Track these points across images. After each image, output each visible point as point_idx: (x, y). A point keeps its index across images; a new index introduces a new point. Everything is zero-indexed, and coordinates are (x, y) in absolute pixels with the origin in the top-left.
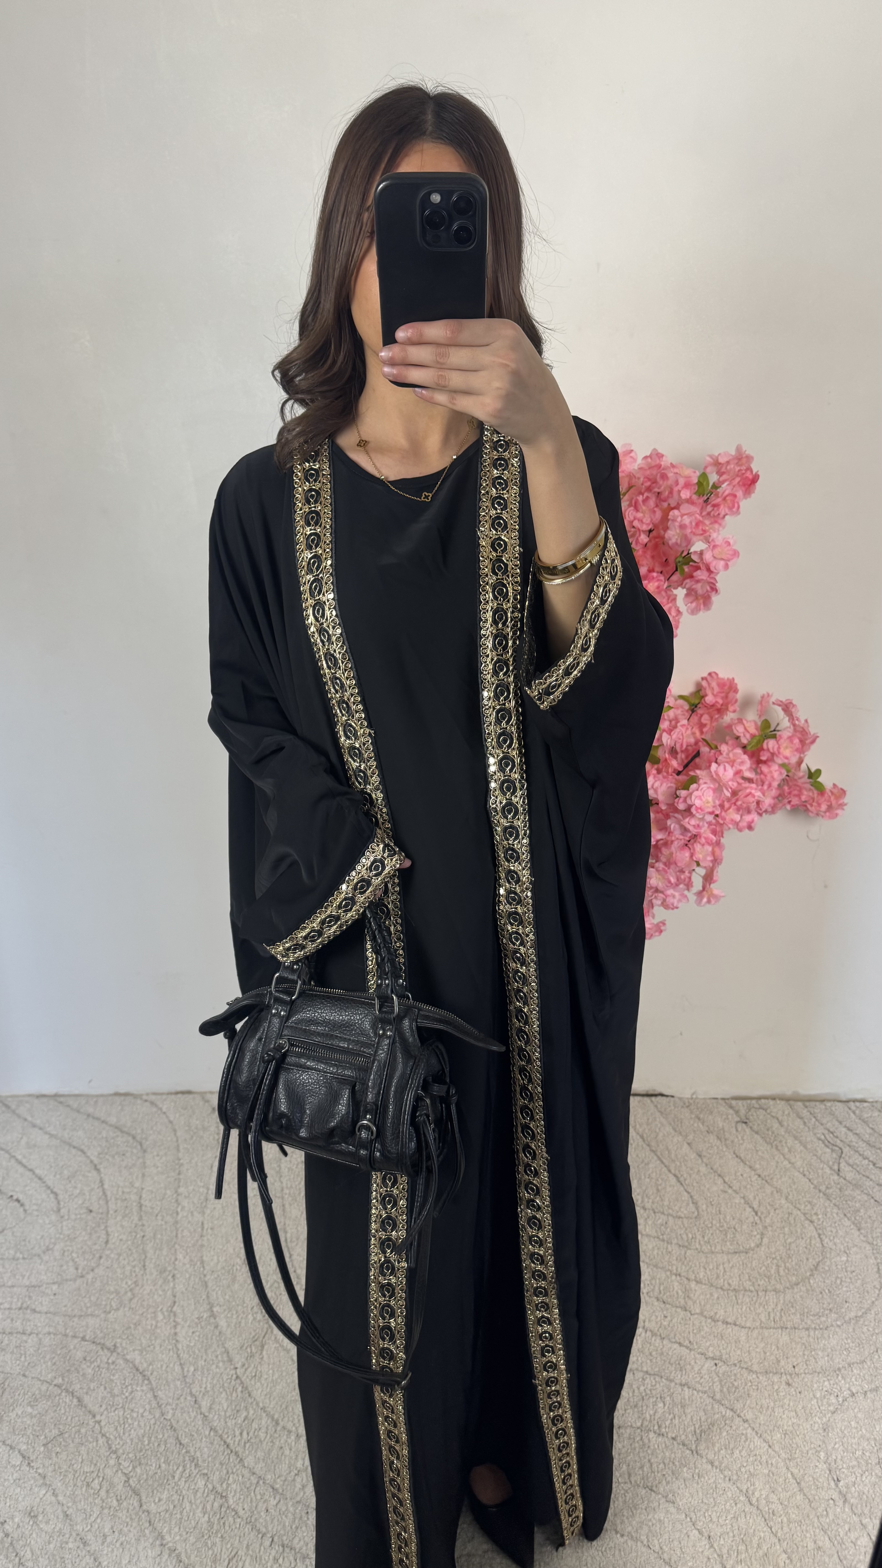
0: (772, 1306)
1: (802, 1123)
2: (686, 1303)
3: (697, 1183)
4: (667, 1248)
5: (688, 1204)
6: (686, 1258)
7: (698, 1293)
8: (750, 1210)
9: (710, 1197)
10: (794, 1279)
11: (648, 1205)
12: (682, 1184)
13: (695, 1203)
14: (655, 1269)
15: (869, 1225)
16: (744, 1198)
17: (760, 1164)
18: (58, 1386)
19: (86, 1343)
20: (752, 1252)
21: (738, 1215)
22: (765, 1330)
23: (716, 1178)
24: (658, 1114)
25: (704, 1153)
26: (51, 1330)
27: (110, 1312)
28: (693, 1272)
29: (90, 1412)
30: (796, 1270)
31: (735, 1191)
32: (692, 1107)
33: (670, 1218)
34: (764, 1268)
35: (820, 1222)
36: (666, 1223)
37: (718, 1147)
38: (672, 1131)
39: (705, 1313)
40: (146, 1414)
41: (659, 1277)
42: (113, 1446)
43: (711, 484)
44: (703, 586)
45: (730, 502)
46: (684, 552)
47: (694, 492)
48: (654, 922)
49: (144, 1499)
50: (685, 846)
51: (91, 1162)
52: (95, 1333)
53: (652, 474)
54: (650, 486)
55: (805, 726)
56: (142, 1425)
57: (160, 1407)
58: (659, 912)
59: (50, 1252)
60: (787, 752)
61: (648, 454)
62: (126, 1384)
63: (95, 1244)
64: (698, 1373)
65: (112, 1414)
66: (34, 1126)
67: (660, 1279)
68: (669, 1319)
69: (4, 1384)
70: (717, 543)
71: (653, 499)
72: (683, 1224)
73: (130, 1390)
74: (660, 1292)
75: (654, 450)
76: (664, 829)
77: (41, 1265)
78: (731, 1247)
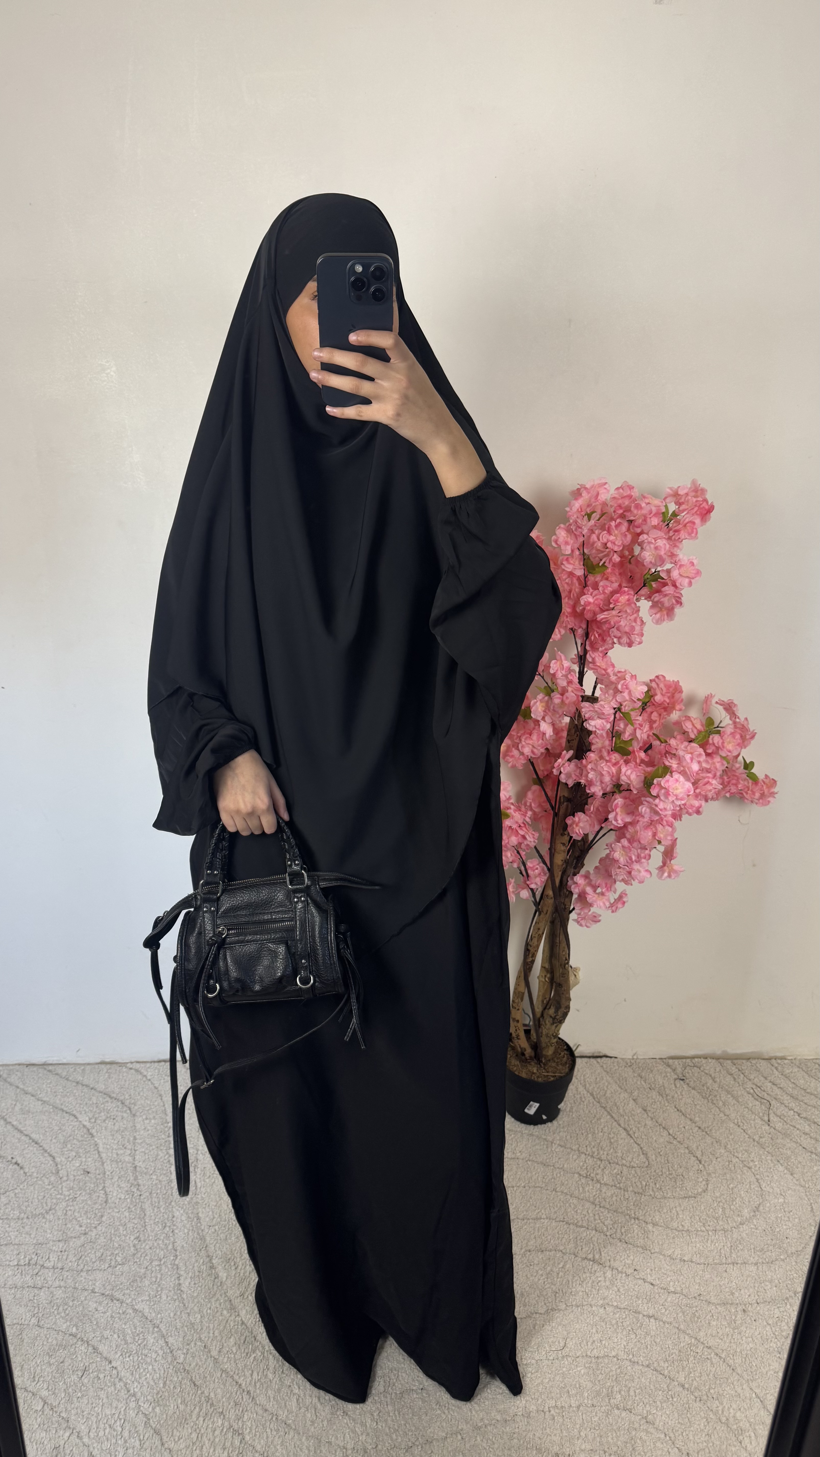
0: (722, 1244)
1: (732, 1079)
2: (646, 1243)
3: (646, 1135)
4: (624, 1195)
5: (639, 1155)
6: (641, 1203)
7: (656, 1233)
8: (695, 1159)
9: (658, 1148)
10: (739, 1219)
11: (604, 1157)
12: (631, 1137)
13: (645, 1154)
14: (615, 1214)
15: (800, 1169)
16: (687, 1148)
17: (699, 1117)
18: (74, 1336)
19: (97, 1294)
20: (699, 1197)
21: (684, 1164)
22: (718, 1265)
23: (662, 1130)
24: (604, 1073)
25: (649, 1108)
26: (62, 1284)
27: (115, 1267)
28: (649, 1215)
29: (106, 1358)
30: (740, 1211)
31: (679, 1142)
32: (634, 1066)
33: (624, 1168)
34: (711, 1210)
35: (757, 1168)
36: (621, 1172)
37: (661, 1103)
38: (618, 1088)
39: (664, 1252)
40: (159, 1358)
41: (620, 1221)
42: (132, 1389)
43: (670, 512)
44: (668, 600)
45: (688, 528)
46: (653, 570)
47: (661, 519)
48: (616, 896)
49: (165, 1439)
50: (647, 827)
51: (84, 1126)
52: (104, 1285)
53: (624, 503)
54: (622, 513)
55: (745, 724)
56: (157, 1370)
57: (171, 1352)
58: (620, 887)
59: (53, 1211)
60: (730, 747)
61: (619, 486)
62: (137, 1332)
63: (95, 1203)
64: (663, 1305)
65: (127, 1359)
66: (26, 1093)
67: (621, 1223)
68: (632, 1258)
69: (21, 1334)
70: (683, 562)
71: (625, 525)
72: (636, 1172)
73: (142, 1338)
74: (622, 1234)
75: (625, 482)
76: (630, 813)
77: (45, 1223)
78: (681, 1193)
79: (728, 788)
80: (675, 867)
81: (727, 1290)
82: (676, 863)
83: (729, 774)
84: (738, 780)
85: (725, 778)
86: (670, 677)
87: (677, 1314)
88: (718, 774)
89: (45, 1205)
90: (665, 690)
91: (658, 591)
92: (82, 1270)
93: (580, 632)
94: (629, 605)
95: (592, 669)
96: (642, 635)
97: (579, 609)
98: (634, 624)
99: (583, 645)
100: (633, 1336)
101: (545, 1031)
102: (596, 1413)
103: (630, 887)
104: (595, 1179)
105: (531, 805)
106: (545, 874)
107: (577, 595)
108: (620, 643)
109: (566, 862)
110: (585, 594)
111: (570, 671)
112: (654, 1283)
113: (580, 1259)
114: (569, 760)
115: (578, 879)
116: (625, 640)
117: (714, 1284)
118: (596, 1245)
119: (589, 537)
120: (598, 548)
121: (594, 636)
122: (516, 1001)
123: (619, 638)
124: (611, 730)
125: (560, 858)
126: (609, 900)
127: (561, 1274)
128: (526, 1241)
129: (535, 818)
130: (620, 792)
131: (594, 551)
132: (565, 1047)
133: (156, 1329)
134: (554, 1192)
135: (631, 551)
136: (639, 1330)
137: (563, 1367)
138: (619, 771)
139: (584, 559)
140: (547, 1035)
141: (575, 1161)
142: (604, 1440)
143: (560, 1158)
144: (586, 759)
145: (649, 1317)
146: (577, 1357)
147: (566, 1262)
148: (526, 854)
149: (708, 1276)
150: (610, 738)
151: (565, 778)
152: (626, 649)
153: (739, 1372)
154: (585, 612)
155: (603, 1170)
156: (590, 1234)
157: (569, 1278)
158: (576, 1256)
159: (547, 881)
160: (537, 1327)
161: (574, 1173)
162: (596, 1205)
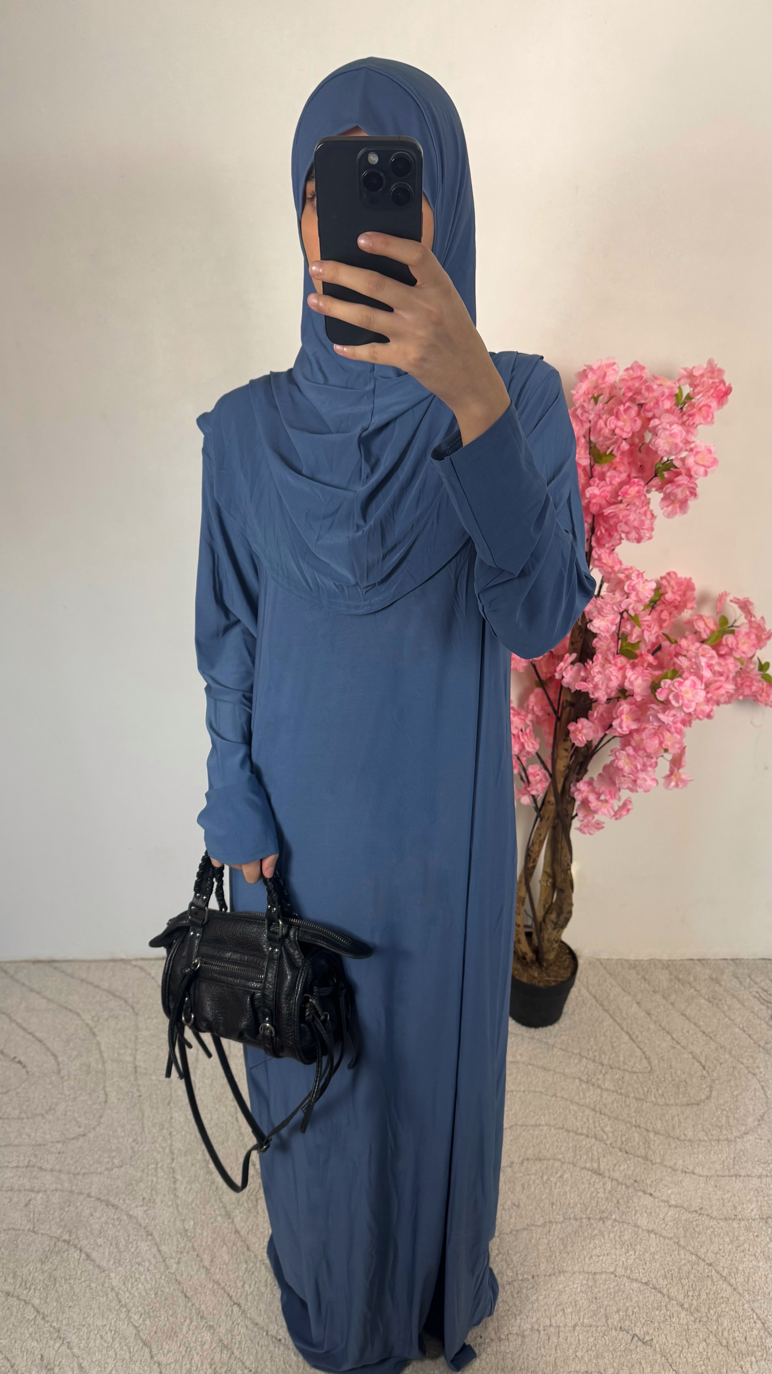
0: (725, 1155)
2: (646, 1153)
3: (648, 1040)
4: (625, 1101)
5: (641, 1060)
6: (642, 1110)
7: (657, 1144)
8: (698, 1064)
9: (661, 1053)
10: (743, 1128)
11: (605, 1062)
12: (634, 1041)
13: (647, 1058)
14: (616, 1121)
16: (691, 1053)
17: (703, 1021)
18: (68, 1242)
19: (93, 1199)
20: (702, 1104)
21: (687, 1069)
22: (720, 1178)
23: (665, 1034)
24: (608, 975)
25: (652, 1012)
26: (59, 1187)
27: (112, 1169)
28: (651, 1123)
29: (99, 1266)
30: (744, 1120)
31: (683, 1047)
32: (638, 968)
33: (627, 1073)
34: (715, 1119)
35: (762, 1075)
36: (623, 1078)
37: (664, 1006)
38: (621, 990)
39: (666, 1163)
40: (151, 1268)
41: (620, 1129)
42: (123, 1300)
43: (685, 395)
44: (682, 491)
45: (704, 412)
46: (665, 459)
47: (674, 402)
48: (621, 804)
49: (155, 1351)
50: (655, 734)
51: (87, 1025)
52: (99, 1190)
53: (634, 385)
54: (631, 397)
55: (761, 623)
56: (149, 1279)
57: (164, 1260)
58: (625, 794)
59: (53, 1112)
60: (744, 648)
61: (629, 366)
62: (131, 1240)
63: (95, 1104)
64: (663, 1219)
65: (120, 1269)
66: (32, 990)
67: (621, 1131)
68: (632, 1168)
69: (16, 1240)
70: (699, 449)
71: (635, 409)
72: (638, 1078)
73: (135, 1245)
74: (622, 1142)
75: (636, 362)
76: (637, 720)
77: (45, 1124)
78: (684, 1100)
79: (741, 691)
80: (683, 777)
81: (730, 1204)
82: (684, 773)
83: (743, 675)
84: (751, 682)
85: (739, 680)
86: (682, 574)
87: (678, 1229)
88: (731, 676)
89: (45, 1105)
90: (676, 588)
91: (670, 481)
92: (78, 1174)
94: (639, 497)
95: (597, 566)
96: (652, 529)
98: (643, 518)
100: (632, 1252)
101: (546, 936)
102: (592, 1332)
103: (635, 794)
104: (596, 1084)
105: (533, 709)
106: (547, 779)
108: (628, 539)
109: (569, 767)
110: (589, 485)
112: (654, 1194)
113: (578, 1169)
114: (573, 663)
115: (581, 785)
116: (633, 535)
117: (717, 1197)
118: (596, 1154)
119: (596, 423)
120: (605, 435)
121: (600, 531)
123: (627, 533)
124: (617, 632)
125: (562, 765)
126: (612, 808)
127: (559, 1184)
128: (523, 1150)
130: (626, 697)
131: (601, 439)
132: (567, 951)
133: (149, 1237)
134: (554, 1098)
135: (642, 438)
136: (638, 1246)
137: (560, 1284)
138: (624, 677)
139: (590, 448)
140: (549, 940)
141: (576, 1065)
142: (600, 1361)
143: (560, 1063)
144: (591, 662)
145: (649, 1232)
146: (574, 1273)
147: (565, 1172)
148: (527, 761)
149: (711, 1189)
150: (616, 639)
151: (568, 683)
152: (635, 545)
153: (741, 1291)
154: (591, 506)
155: (604, 1075)
156: (589, 1142)
157: (567, 1189)
158: (575, 1165)
159: (549, 787)
160: (533, 1241)
161: (574, 1078)
162: (596, 1112)
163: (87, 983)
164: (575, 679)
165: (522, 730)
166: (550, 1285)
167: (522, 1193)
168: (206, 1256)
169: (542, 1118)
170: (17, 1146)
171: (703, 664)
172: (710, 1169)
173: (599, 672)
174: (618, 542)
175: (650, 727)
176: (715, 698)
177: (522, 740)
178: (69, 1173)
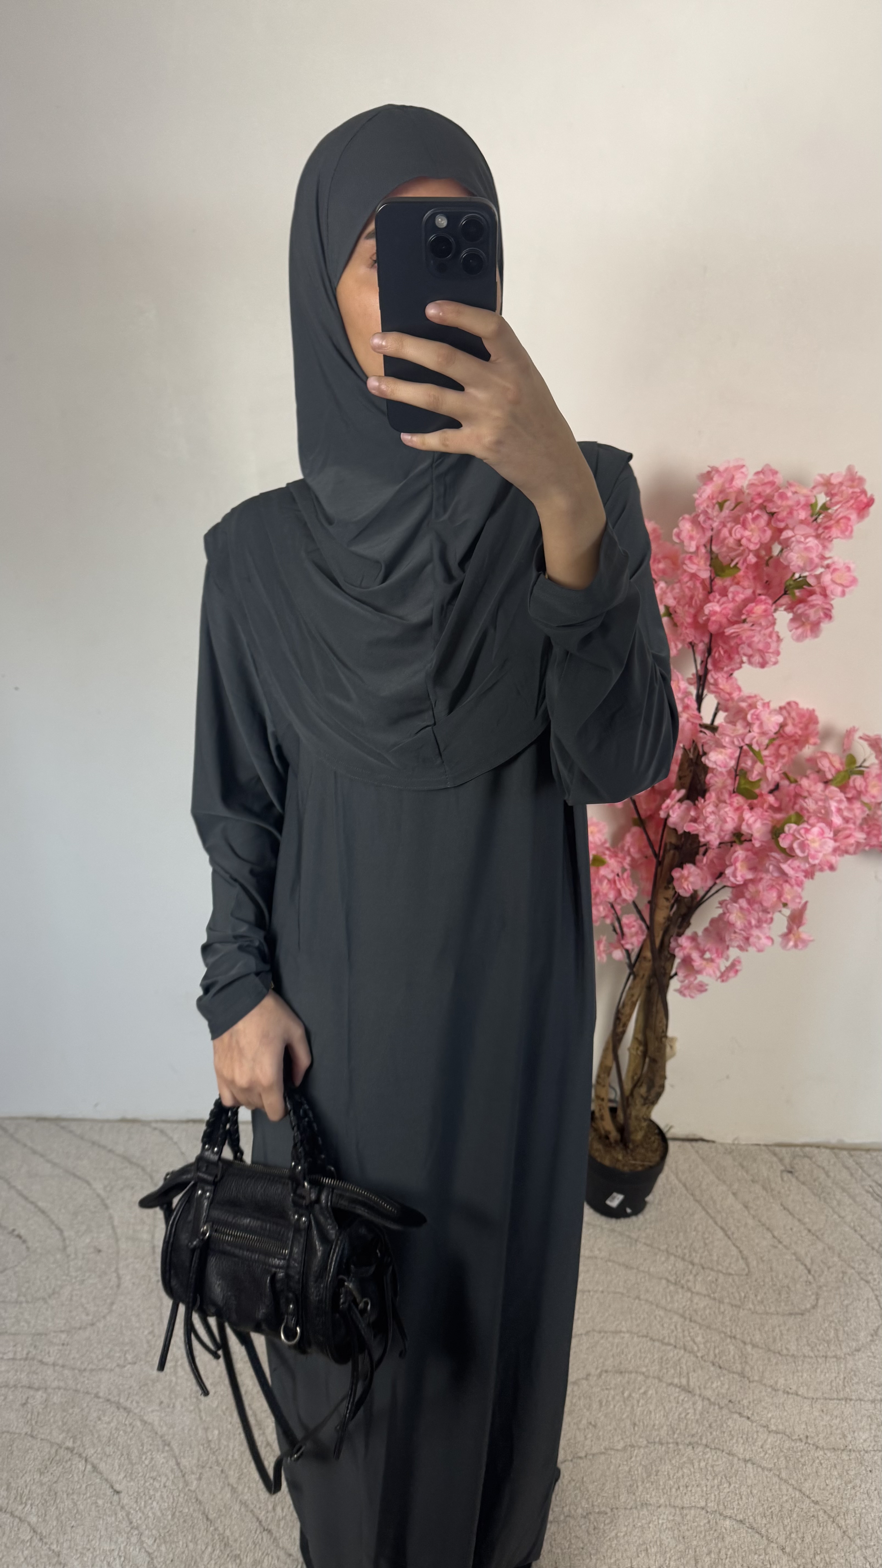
0: (834, 1375)
1: (848, 1173)
2: (743, 1369)
3: (746, 1237)
4: (719, 1308)
5: (737, 1260)
6: (739, 1319)
7: (755, 1358)
8: (803, 1267)
9: (760, 1253)
10: (854, 1344)
11: (696, 1260)
12: (729, 1237)
13: (745, 1259)
14: (708, 1331)
16: (795, 1254)
17: (809, 1218)
18: (71, 1450)
19: (101, 1400)
20: (808, 1314)
21: (790, 1273)
22: (828, 1401)
23: (765, 1231)
24: (700, 1160)
25: (750, 1205)
26: (62, 1384)
27: (124, 1366)
28: (748, 1334)
29: (106, 1480)
30: (856, 1335)
31: (785, 1247)
32: (735, 1154)
33: (721, 1275)
34: (822, 1332)
35: (876, 1283)
36: (716, 1280)
37: (765, 1199)
38: (715, 1180)
39: (765, 1381)
40: (169, 1483)
41: (713, 1339)
42: (134, 1521)
43: (820, 504)
44: (815, 612)
45: (841, 525)
46: (797, 576)
47: (809, 513)
48: (728, 964)
50: (772, 887)
51: (98, 1196)
52: (109, 1389)
53: (765, 491)
54: (762, 504)
56: (165, 1497)
57: (183, 1476)
58: (733, 953)
59: (56, 1296)
60: (874, 791)
61: (759, 469)
62: (145, 1450)
63: (106, 1288)
64: (762, 1447)
65: (132, 1483)
66: (34, 1152)
67: (714, 1342)
68: (726, 1386)
69: (11, 1446)
70: (837, 567)
71: (765, 518)
72: (734, 1281)
73: (149, 1457)
74: (715, 1356)
75: (767, 465)
76: (753, 869)
77: (47, 1310)
78: (786, 1308)
79: (868, 841)
80: (804, 936)
81: (839, 1431)
82: (804, 931)
83: (870, 823)
84: (879, 830)
85: (865, 827)
86: (805, 705)
87: (778, 1459)
88: (859, 822)
89: (48, 1287)
90: (797, 720)
91: (801, 601)
93: (701, 647)
94: (766, 616)
95: (713, 692)
96: (778, 653)
97: (701, 620)
98: (769, 640)
99: (704, 663)
100: (726, 1485)
101: (634, 1113)
103: (746, 953)
104: (685, 1287)
105: (629, 851)
106: (643, 932)
107: (701, 601)
108: (750, 663)
109: (669, 919)
110: (709, 601)
111: (687, 694)
112: (752, 1418)
113: (664, 1385)
114: (681, 801)
115: (683, 941)
116: (757, 659)
117: (824, 1423)
118: (685, 1367)
119: (719, 531)
120: (730, 545)
121: (719, 652)
122: (602, 1076)
123: (750, 657)
124: (735, 767)
125: (661, 916)
126: (718, 968)
127: (642, 1402)
128: (601, 1360)
129: (634, 865)
130: (741, 842)
131: (724, 549)
132: (657, 1132)
133: (167, 1448)
134: (637, 1301)
135: (771, 550)
136: (734, 1478)
137: (643, 1519)
138: (741, 819)
139: (712, 559)
140: (636, 1117)
141: (663, 1263)
143: (645, 1260)
144: (702, 801)
145: (746, 1461)
146: (660, 1507)
147: (649, 1387)
148: (621, 909)
149: (817, 1414)
150: (734, 777)
151: (674, 824)
152: (758, 670)
153: (851, 1535)
154: (710, 624)
155: (695, 1276)
156: (678, 1354)
157: (652, 1408)
158: (660, 1380)
159: (645, 941)
160: (612, 1468)
161: (661, 1279)
162: (685, 1319)
163: (100, 1146)
164: (682, 819)
165: (618, 875)
166: (631, 1520)
167: (600, 1411)
168: (231, 1473)
169: (623, 1323)
170: (14, 1334)
171: (833, 809)
172: (816, 1390)
173: (713, 812)
174: (738, 666)
175: (767, 877)
176: (843, 847)
177: (619, 886)
178: (74, 1369)
